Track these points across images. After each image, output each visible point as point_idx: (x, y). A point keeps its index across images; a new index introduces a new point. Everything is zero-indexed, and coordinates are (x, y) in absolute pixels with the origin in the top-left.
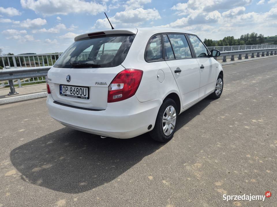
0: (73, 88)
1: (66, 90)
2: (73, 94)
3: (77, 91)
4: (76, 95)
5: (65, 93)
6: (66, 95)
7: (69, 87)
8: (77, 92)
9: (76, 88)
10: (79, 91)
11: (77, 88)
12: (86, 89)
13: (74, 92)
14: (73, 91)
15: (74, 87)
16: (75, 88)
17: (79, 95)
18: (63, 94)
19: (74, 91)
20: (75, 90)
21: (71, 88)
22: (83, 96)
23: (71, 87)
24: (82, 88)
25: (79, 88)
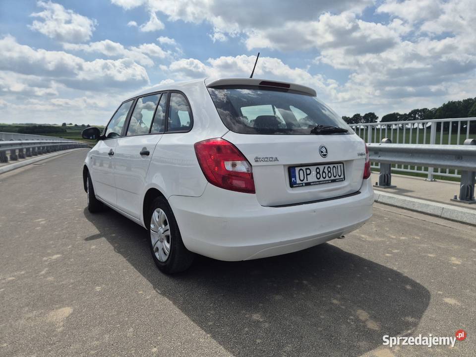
0: (321, 168)
1: (307, 175)
2: (322, 179)
3: (329, 172)
4: (327, 178)
5: (305, 181)
6: (308, 184)
7: (313, 169)
8: (330, 174)
9: (327, 166)
10: (332, 171)
11: (329, 167)
12: (340, 166)
13: (324, 174)
14: (321, 173)
15: (323, 166)
16: (325, 167)
17: (333, 178)
18: (302, 184)
19: (324, 172)
20: (326, 171)
21: (318, 168)
22: (337, 177)
23: (316, 167)
24: (336, 165)
25: (331, 166)
